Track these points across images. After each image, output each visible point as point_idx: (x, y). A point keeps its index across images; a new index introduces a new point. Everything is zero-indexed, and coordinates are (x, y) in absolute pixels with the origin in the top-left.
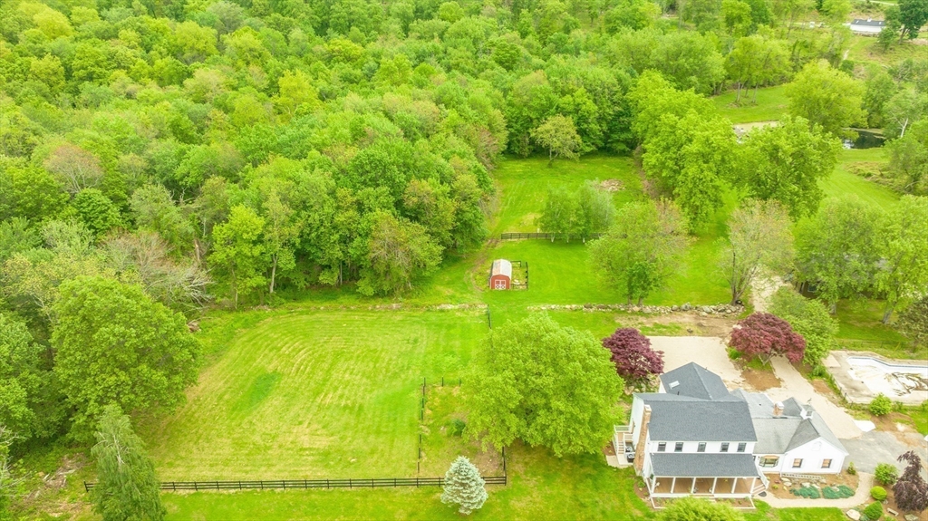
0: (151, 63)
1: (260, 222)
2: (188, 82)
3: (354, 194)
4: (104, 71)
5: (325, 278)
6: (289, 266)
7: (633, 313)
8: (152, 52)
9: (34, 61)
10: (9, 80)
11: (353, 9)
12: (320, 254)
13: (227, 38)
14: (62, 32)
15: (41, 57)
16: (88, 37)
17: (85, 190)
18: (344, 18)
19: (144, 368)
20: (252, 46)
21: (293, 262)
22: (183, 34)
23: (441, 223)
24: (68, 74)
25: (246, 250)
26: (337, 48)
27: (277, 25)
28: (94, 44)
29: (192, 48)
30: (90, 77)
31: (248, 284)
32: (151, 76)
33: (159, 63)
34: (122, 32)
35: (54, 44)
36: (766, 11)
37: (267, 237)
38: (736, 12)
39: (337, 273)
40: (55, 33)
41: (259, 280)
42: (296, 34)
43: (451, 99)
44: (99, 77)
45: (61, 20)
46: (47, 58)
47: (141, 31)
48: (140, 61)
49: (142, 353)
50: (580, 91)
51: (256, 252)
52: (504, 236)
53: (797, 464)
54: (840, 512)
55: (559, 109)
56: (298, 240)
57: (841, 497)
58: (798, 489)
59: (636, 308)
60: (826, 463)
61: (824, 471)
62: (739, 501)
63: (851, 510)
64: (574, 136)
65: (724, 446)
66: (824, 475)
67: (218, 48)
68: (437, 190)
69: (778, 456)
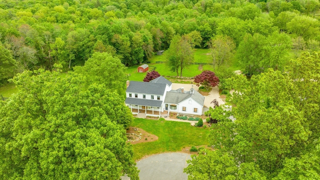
0: (81, 20)
1: (64, 43)
3: (95, 37)
8: (83, 17)
21: (74, 57)
23: (124, 49)
25: (59, 51)
27: (125, 12)
29: (95, 16)
33: (83, 19)
41: (63, 62)
42: (129, 14)
48: (78, 19)
50: (206, 24)
51: (62, 52)
52: (157, 62)
53: (184, 109)
54: (189, 123)
55: (198, 30)
56: (76, 50)
57: (195, 120)
58: (180, 117)
59: (179, 77)
60: (196, 110)
61: (184, 112)
62: (155, 118)
63: (193, 123)
64: (199, 38)
65: (153, 97)
66: (195, 115)
67: (103, 16)
68: (124, 38)
69: (176, 105)
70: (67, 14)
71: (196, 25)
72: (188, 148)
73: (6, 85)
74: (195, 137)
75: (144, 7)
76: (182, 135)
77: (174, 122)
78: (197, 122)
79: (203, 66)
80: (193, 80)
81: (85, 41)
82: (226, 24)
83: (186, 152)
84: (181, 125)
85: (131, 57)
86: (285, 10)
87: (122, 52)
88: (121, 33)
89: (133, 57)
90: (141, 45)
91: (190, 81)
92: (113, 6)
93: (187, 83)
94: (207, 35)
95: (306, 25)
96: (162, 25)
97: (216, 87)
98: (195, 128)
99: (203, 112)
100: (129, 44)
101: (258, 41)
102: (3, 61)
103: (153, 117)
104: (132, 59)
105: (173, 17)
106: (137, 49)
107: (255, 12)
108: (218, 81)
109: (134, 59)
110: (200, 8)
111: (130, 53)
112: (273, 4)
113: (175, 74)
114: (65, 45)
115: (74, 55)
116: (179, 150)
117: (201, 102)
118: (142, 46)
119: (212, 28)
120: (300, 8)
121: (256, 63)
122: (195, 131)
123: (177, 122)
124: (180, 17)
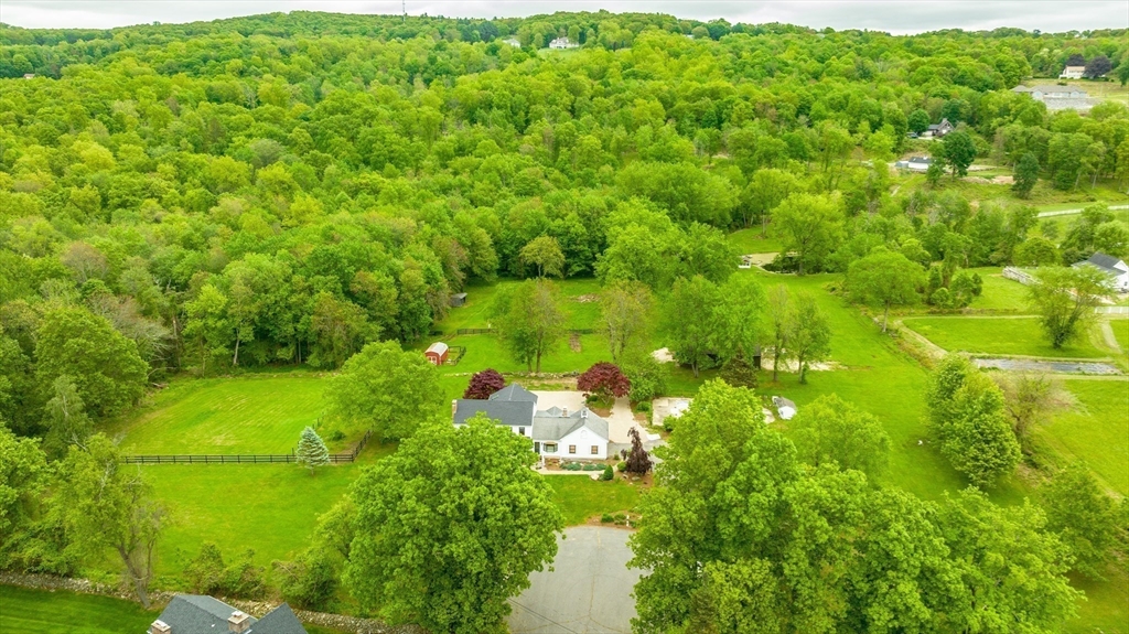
0: (182, 193)
1: (224, 299)
2: (213, 209)
3: (306, 281)
4: (137, 199)
5: (282, 354)
6: (248, 338)
7: (530, 377)
8: (186, 184)
9: (74, 190)
10: (48, 206)
11: (394, 147)
12: (277, 331)
13: (261, 173)
14: (105, 166)
15: (80, 187)
16: (128, 171)
17: (90, 280)
18: (384, 155)
19: (99, 374)
20: (281, 179)
21: (251, 335)
22: (217, 168)
23: (384, 308)
24: (105, 202)
25: (210, 322)
26: (364, 181)
27: (315, 162)
28: (133, 176)
29: (225, 180)
30: (123, 205)
31: (212, 352)
32: (182, 204)
33: (191, 193)
34: (161, 166)
35: (95, 176)
36: (803, 147)
37: (230, 312)
38: (772, 148)
39: (292, 348)
40: (100, 165)
41: (222, 350)
42: (331, 169)
43: (433, 217)
44: (132, 205)
45: (106, 154)
46: (87, 187)
47: (179, 165)
48: (173, 190)
49: (100, 364)
50: (571, 215)
51: (219, 324)
52: (460, 332)
53: (572, 449)
54: (587, 476)
55: (551, 234)
56: (256, 317)
57: (596, 469)
58: (567, 465)
59: (533, 374)
60: (595, 450)
61: (594, 456)
63: (595, 475)
64: (556, 255)
66: (594, 460)
67: (253, 182)
68: (381, 280)
69: (556, 442)
70: (131, 174)
71: (544, 219)
72: (598, 519)
74: (605, 499)
75: (371, 142)
76: (580, 498)
77: (558, 476)
78: (603, 472)
79: (581, 339)
80: (574, 381)
81: (282, 292)
82: (630, 241)
83: (594, 524)
84: (573, 480)
86: (768, 158)
87: (378, 314)
88: (371, 268)
90: (424, 292)
91: (561, 382)
92: (266, 142)
93: (556, 389)
94: (576, 244)
95: (812, 218)
96: (457, 224)
97: (625, 397)
98: (600, 484)
99: (608, 452)
100: (394, 292)
101: (702, 294)
104: (402, 331)
105: (469, 182)
106: (414, 304)
107: (692, 183)
108: (628, 383)
109: (407, 328)
110: (540, 148)
111: (396, 317)
112: (738, 140)
113: (524, 367)
114: (228, 305)
115: (251, 328)
116: (582, 522)
117: (604, 432)
118: (425, 296)
119: (587, 226)
120: (804, 153)
121: (701, 341)
122: (602, 488)
123: (563, 476)
124: (491, 183)
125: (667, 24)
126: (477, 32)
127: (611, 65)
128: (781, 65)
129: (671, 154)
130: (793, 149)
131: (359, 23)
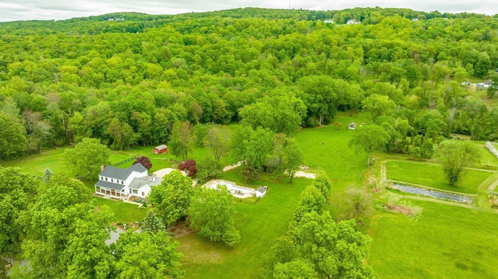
25: (76, 126)
37: (84, 123)
51: (80, 127)
53: (143, 194)
56: (94, 126)
57: (141, 203)
58: (136, 200)
62: (116, 199)
65: (118, 181)
66: (142, 198)
67: (161, 75)
68: (144, 116)
69: (137, 189)
73: (17, 158)
74: (131, 216)
81: (103, 117)
85: (153, 135)
87: (141, 130)
89: (154, 136)
90: (164, 123)
100: (149, 121)
102: (13, 138)
103: (100, 195)
106: (158, 128)
111: (151, 132)
114: (82, 121)
115: (92, 130)
118: (165, 125)
123: (131, 205)
125: (406, 14)
126: (314, 16)
127: (360, 31)
128: (442, 33)
129: (346, 73)
130: (409, 73)
131: (271, 12)
